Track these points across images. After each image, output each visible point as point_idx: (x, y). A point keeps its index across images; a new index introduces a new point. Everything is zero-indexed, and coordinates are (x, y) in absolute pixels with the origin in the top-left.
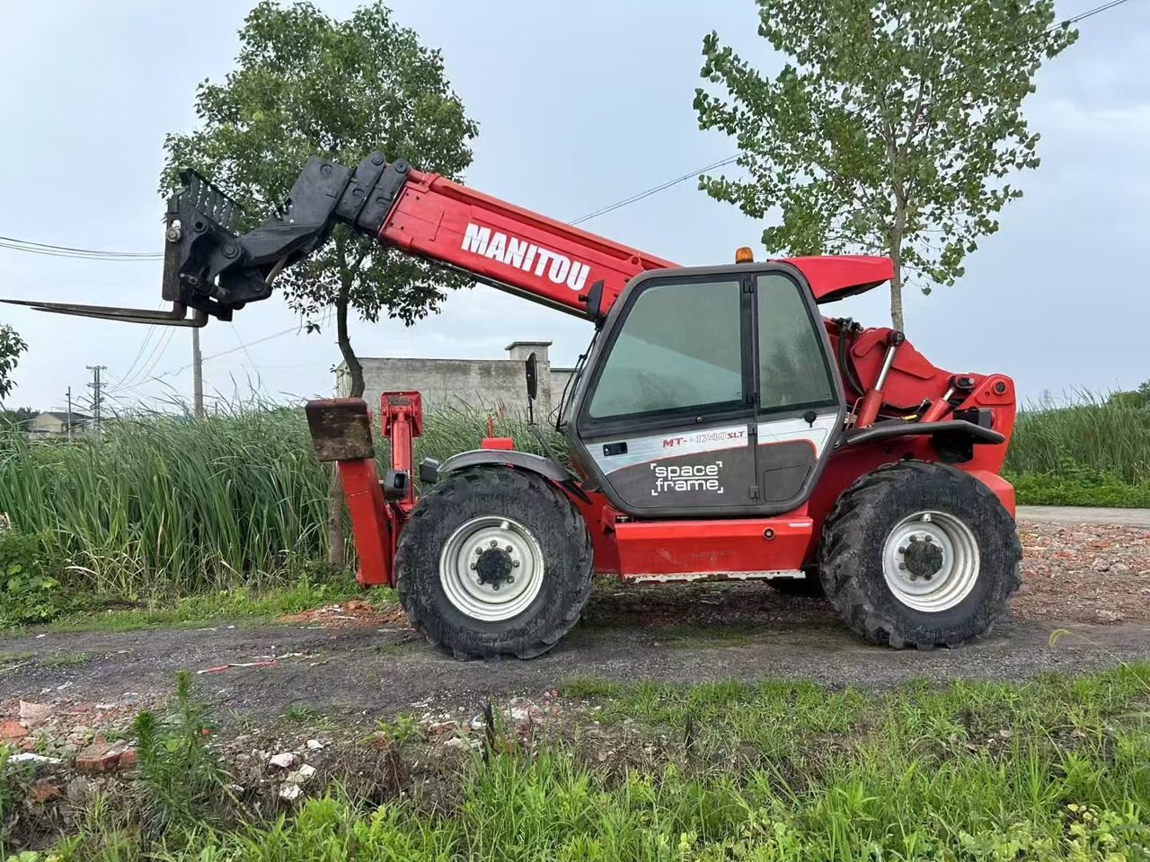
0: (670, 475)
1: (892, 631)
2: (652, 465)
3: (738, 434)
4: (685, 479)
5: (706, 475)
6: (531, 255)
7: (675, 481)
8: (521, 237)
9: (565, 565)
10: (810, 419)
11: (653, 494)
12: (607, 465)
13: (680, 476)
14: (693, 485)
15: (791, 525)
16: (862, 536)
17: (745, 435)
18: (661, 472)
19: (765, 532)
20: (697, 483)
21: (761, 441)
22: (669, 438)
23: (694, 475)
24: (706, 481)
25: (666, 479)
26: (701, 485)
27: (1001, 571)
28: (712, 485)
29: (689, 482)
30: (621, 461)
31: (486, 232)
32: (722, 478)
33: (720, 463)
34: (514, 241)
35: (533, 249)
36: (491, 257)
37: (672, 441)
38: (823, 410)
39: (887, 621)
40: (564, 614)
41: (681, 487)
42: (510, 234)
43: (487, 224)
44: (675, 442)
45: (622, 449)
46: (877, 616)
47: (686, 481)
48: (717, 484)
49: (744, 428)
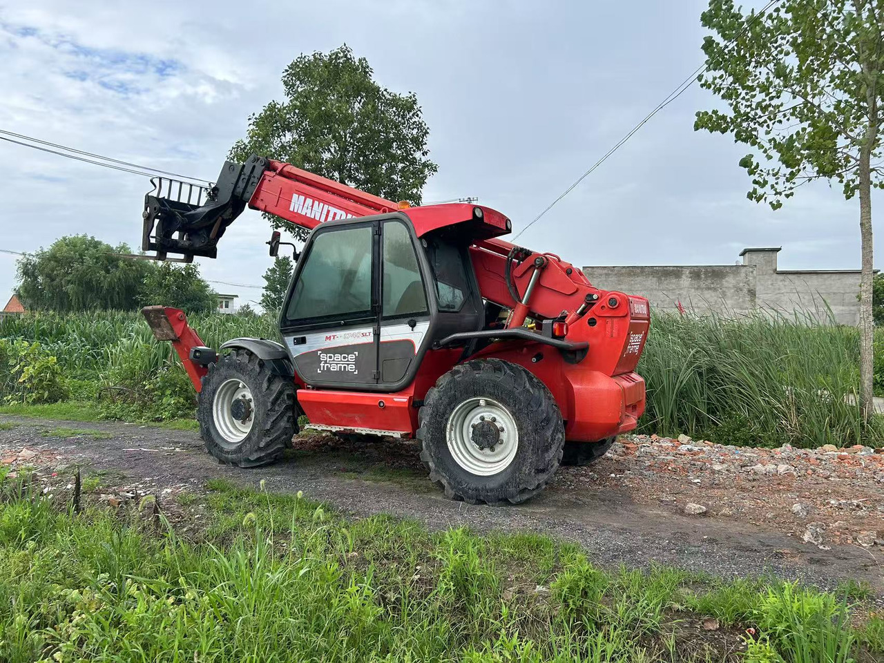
0: (328, 359)
1: (446, 485)
2: (319, 352)
3: (368, 334)
4: (336, 364)
5: (348, 361)
6: (325, 212)
7: (331, 364)
8: (320, 200)
9: (260, 413)
10: (413, 325)
11: (319, 372)
12: (296, 351)
13: (334, 360)
14: (340, 367)
15: (395, 400)
16: (430, 411)
17: (372, 334)
18: (323, 357)
19: (380, 403)
20: (343, 366)
21: (382, 339)
22: (328, 334)
23: (341, 361)
24: (348, 364)
25: (326, 362)
26: (345, 367)
27: (530, 451)
28: (351, 368)
29: (339, 365)
30: (303, 349)
31: (302, 198)
32: (358, 363)
33: (357, 353)
34: (316, 203)
35: (326, 206)
36: (304, 214)
37: (330, 337)
38: (420, 318)
39: (443, 476)
40: (259, 443)
41: (334, 368)
42: (314, 198)
43: (303, 194)
44: (332, 337)
45: (303, 341)
46: (437, 472)
47: (337, 364)
48: (354, 367)
49: (371, 330)
